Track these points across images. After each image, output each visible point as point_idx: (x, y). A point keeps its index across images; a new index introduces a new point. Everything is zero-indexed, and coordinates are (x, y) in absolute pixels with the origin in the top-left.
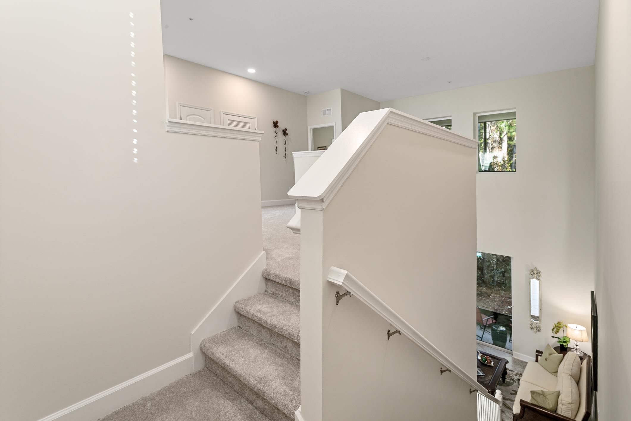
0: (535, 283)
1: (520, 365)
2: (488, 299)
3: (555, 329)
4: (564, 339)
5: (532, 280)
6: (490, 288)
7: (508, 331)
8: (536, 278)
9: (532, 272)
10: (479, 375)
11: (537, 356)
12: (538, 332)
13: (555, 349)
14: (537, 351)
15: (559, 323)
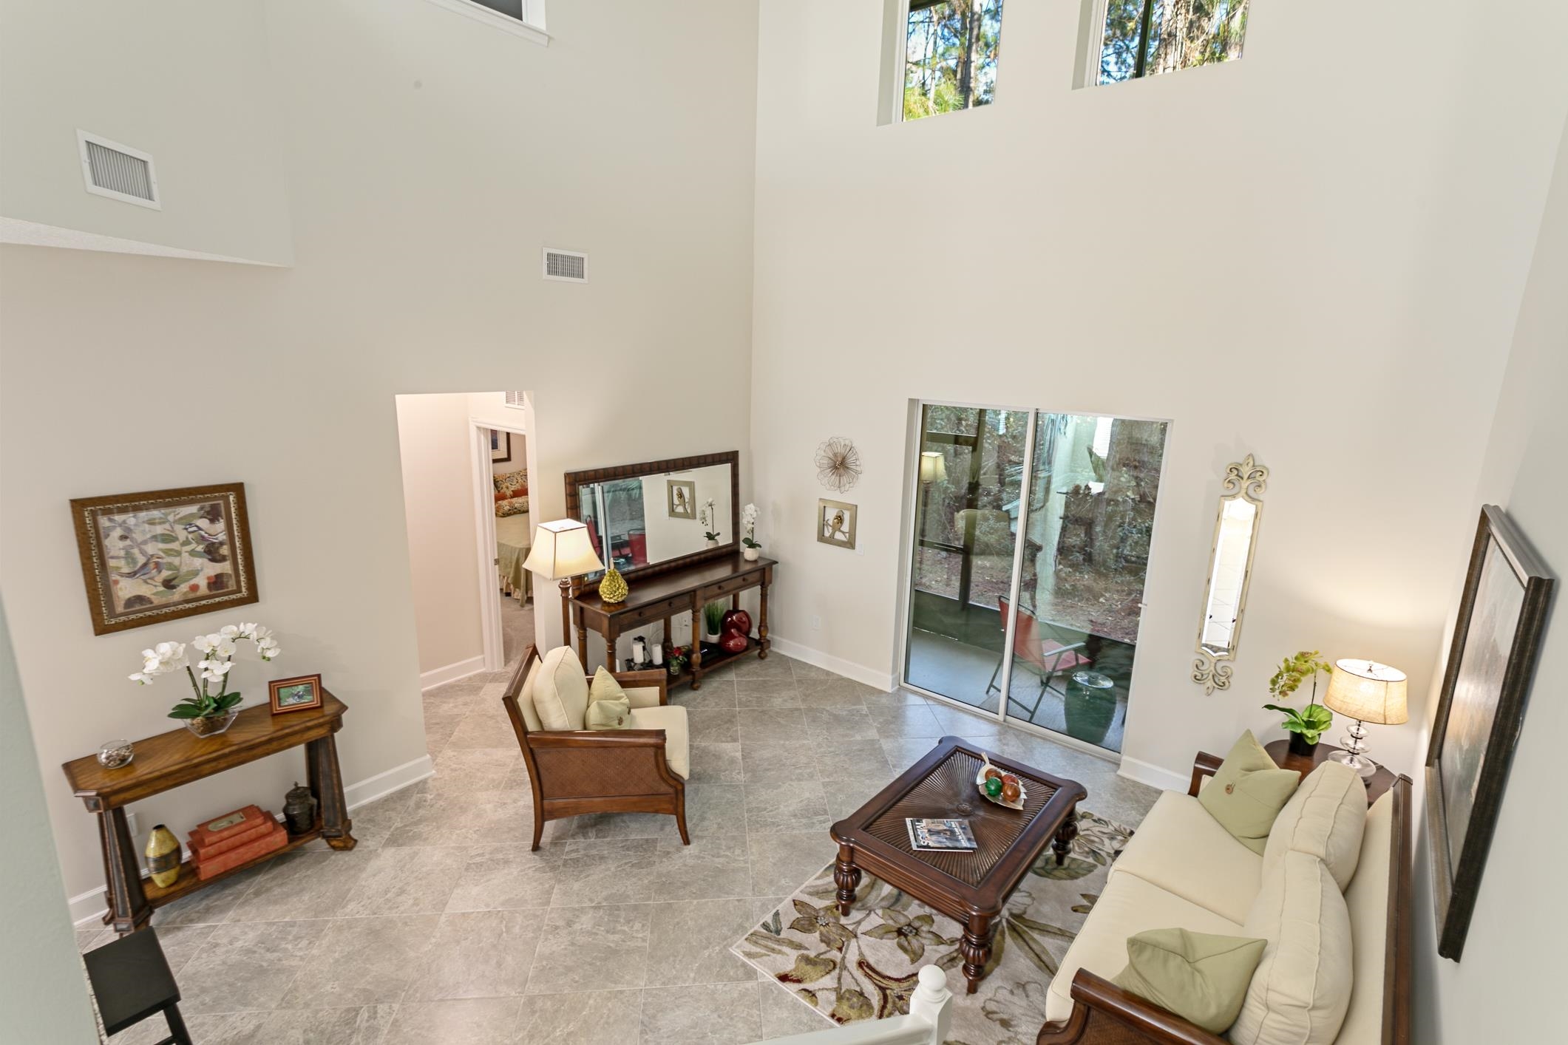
0: (1238, 513)
1: (1138, 801)
2: (1092, 605)
3: (1285, 678)
4: (1310, 716)
5: (1228, 505)
6: (1106, 576)
7: (1117, 690)
8: (1246, 493)
9: (1236, 472)
10: (958, 845)
11: (1197, 775)
12: (1217, 693)
13: (1271, 748)
14: (1201, 758)
15: (1303, 656)
